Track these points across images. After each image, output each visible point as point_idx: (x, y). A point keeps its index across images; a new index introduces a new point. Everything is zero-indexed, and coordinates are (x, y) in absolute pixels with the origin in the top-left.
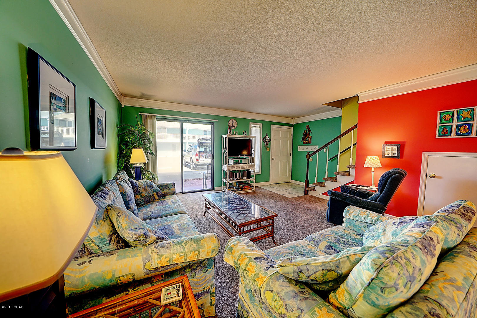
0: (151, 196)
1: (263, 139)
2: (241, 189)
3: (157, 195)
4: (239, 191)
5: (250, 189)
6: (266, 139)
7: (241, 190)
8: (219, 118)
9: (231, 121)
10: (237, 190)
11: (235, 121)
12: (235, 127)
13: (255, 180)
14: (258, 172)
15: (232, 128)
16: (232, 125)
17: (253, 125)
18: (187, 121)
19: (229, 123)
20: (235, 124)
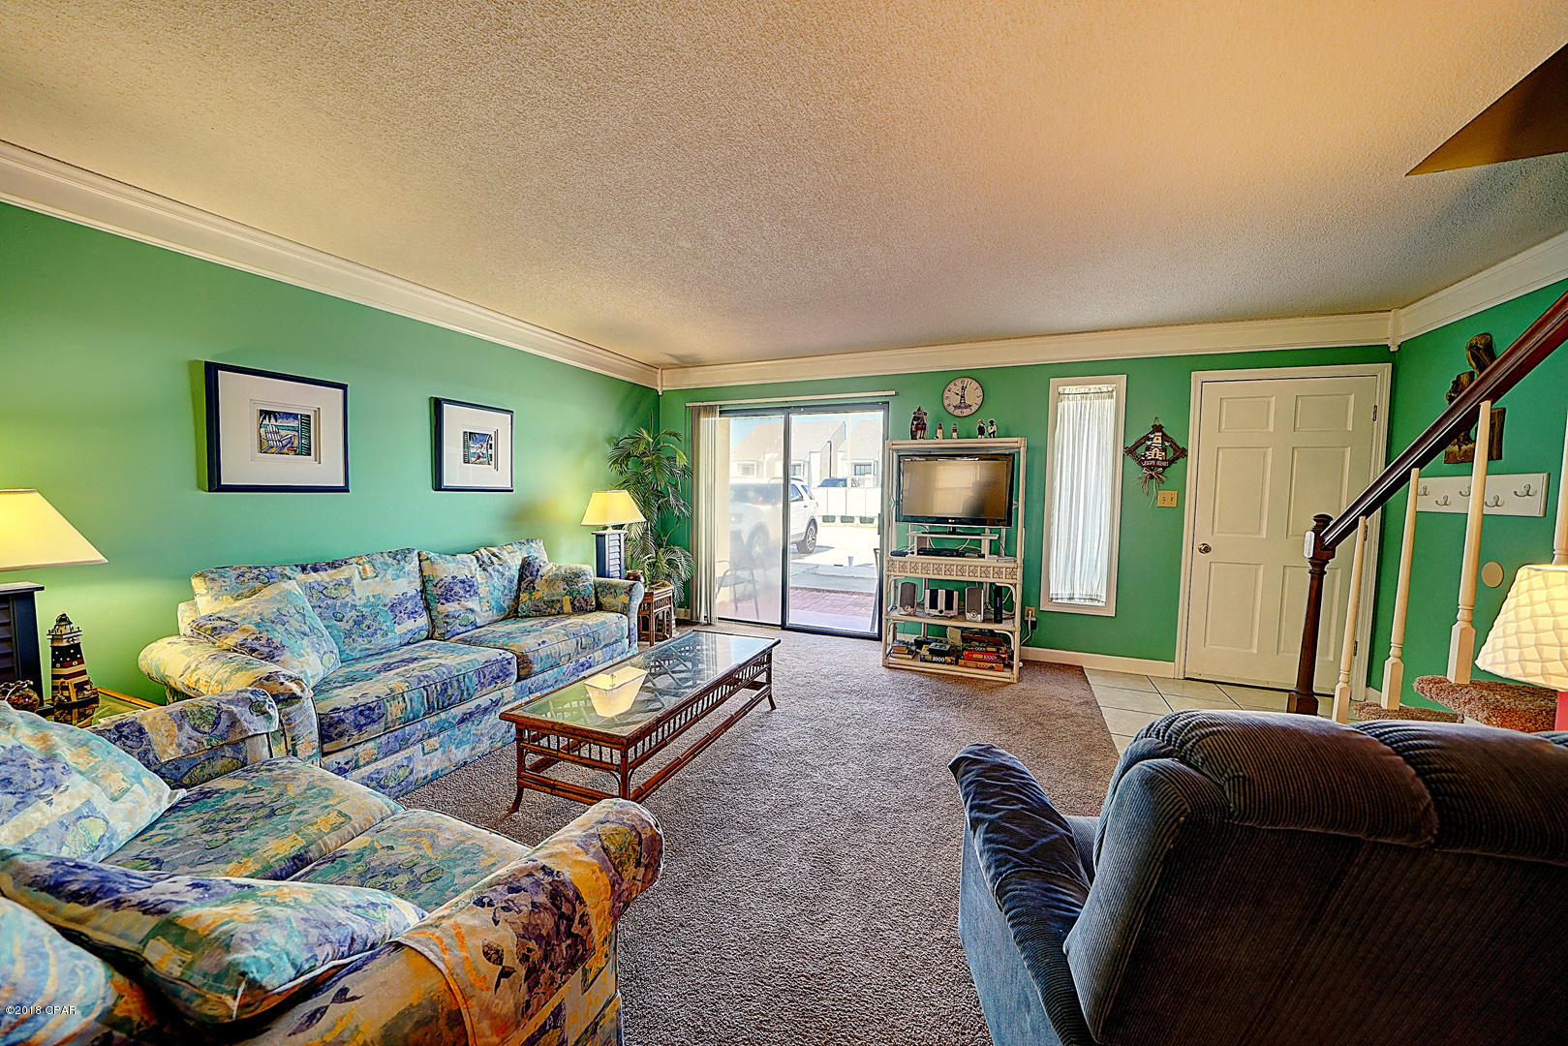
0: (553, 601)
1: (1130, 451)
2: (948, 659)
3: (572, 603)
4: (941, 663)
5: (992, 668)
6: (1148, 449)
7: (948, 664)
8: (901, 384)
9: (956, 387)
10: (929, 658)
11: (975, 384)
12: (974, 409)
13: (1017, 634)
14: (1096, 603)
15: (958, 412)
16: (956, 400)
17: (1073, 389)
18: (799, 408)
19: (947, 393)
20: (974, 396)
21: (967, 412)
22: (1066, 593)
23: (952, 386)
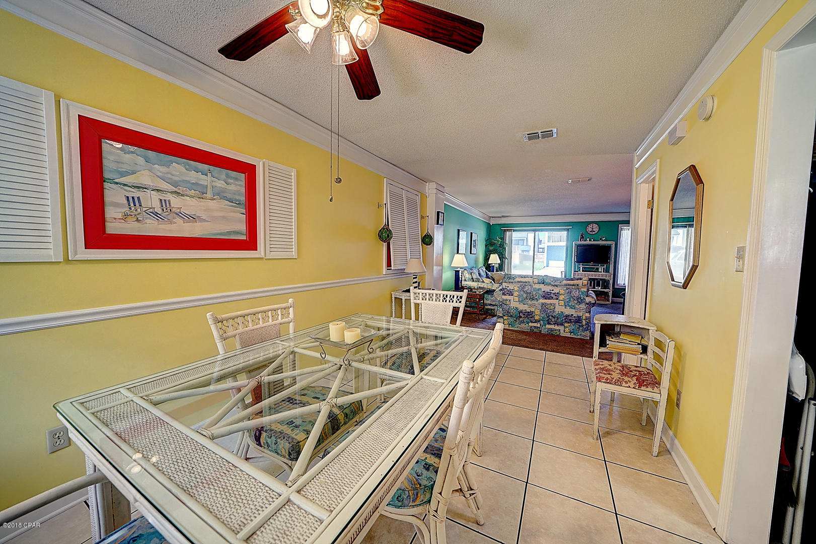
11: (596, 225)
12: (596, 232)
13: (611, 292)
15: (591, 233)
16: (591, 230)
17: (626, 227)
18: (538, 230)
19: (588, 228)
20: (596, 229)
21: (594, 233)
22: (623, 283)
23: (589, 226)
